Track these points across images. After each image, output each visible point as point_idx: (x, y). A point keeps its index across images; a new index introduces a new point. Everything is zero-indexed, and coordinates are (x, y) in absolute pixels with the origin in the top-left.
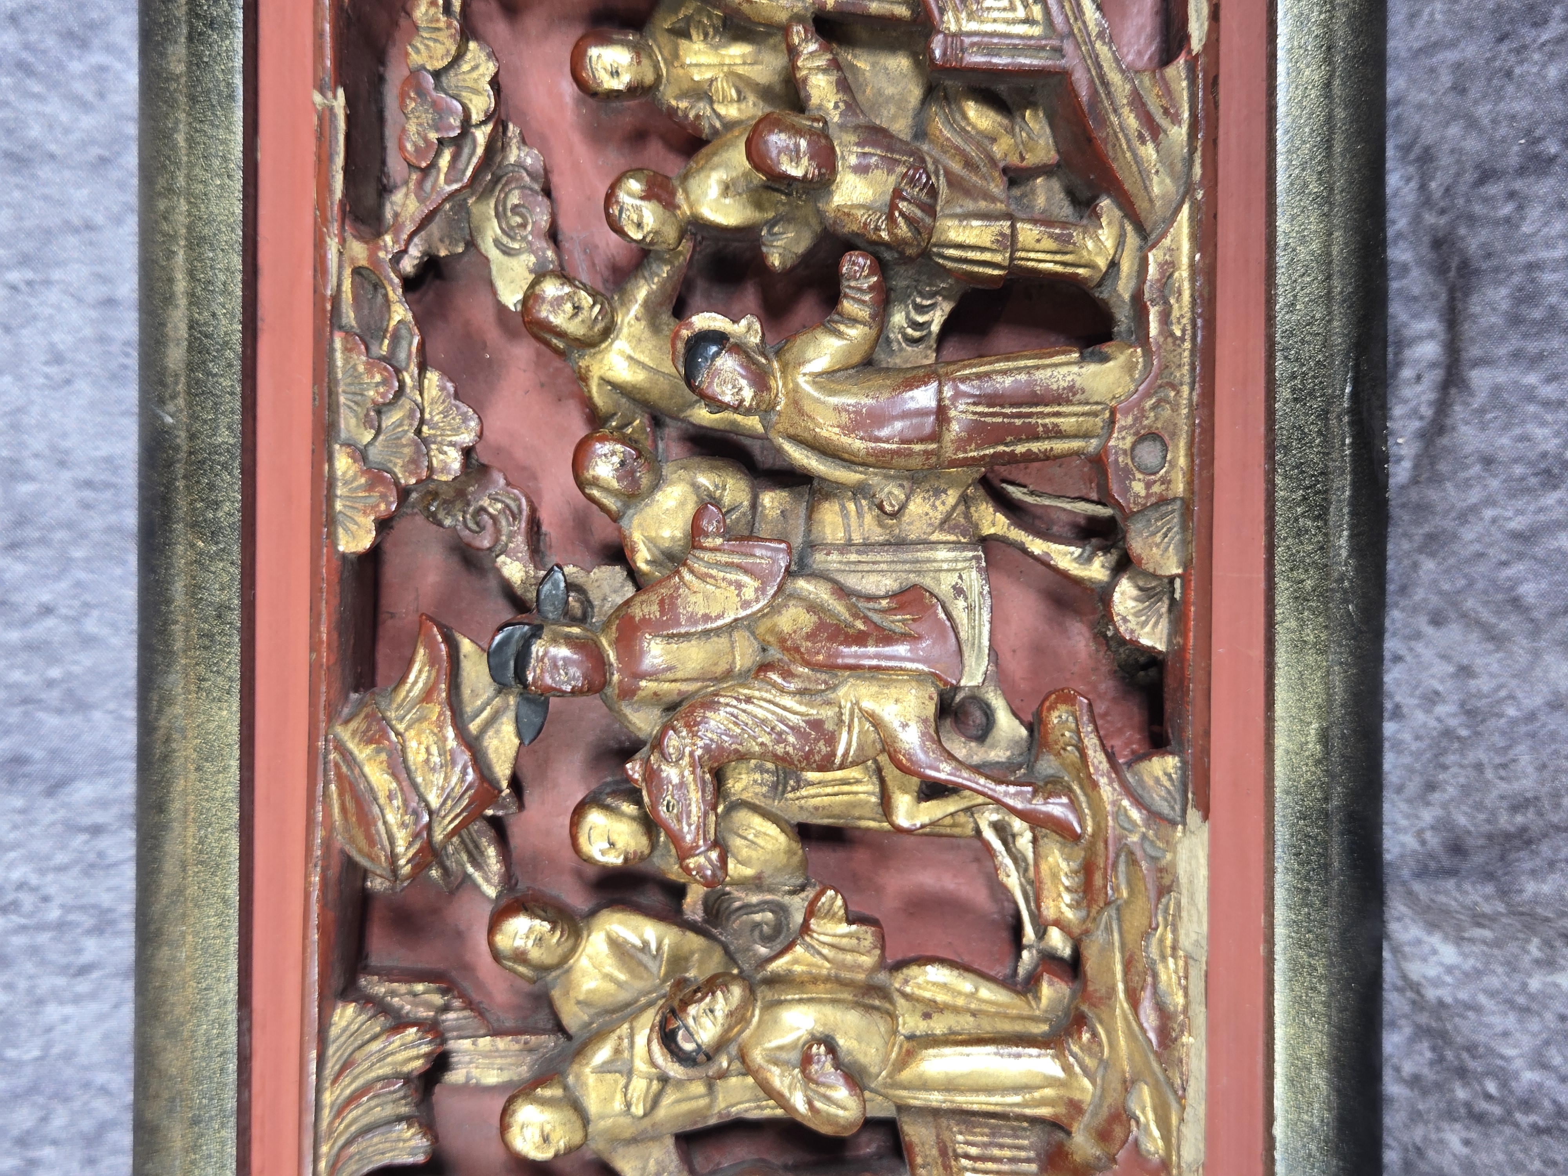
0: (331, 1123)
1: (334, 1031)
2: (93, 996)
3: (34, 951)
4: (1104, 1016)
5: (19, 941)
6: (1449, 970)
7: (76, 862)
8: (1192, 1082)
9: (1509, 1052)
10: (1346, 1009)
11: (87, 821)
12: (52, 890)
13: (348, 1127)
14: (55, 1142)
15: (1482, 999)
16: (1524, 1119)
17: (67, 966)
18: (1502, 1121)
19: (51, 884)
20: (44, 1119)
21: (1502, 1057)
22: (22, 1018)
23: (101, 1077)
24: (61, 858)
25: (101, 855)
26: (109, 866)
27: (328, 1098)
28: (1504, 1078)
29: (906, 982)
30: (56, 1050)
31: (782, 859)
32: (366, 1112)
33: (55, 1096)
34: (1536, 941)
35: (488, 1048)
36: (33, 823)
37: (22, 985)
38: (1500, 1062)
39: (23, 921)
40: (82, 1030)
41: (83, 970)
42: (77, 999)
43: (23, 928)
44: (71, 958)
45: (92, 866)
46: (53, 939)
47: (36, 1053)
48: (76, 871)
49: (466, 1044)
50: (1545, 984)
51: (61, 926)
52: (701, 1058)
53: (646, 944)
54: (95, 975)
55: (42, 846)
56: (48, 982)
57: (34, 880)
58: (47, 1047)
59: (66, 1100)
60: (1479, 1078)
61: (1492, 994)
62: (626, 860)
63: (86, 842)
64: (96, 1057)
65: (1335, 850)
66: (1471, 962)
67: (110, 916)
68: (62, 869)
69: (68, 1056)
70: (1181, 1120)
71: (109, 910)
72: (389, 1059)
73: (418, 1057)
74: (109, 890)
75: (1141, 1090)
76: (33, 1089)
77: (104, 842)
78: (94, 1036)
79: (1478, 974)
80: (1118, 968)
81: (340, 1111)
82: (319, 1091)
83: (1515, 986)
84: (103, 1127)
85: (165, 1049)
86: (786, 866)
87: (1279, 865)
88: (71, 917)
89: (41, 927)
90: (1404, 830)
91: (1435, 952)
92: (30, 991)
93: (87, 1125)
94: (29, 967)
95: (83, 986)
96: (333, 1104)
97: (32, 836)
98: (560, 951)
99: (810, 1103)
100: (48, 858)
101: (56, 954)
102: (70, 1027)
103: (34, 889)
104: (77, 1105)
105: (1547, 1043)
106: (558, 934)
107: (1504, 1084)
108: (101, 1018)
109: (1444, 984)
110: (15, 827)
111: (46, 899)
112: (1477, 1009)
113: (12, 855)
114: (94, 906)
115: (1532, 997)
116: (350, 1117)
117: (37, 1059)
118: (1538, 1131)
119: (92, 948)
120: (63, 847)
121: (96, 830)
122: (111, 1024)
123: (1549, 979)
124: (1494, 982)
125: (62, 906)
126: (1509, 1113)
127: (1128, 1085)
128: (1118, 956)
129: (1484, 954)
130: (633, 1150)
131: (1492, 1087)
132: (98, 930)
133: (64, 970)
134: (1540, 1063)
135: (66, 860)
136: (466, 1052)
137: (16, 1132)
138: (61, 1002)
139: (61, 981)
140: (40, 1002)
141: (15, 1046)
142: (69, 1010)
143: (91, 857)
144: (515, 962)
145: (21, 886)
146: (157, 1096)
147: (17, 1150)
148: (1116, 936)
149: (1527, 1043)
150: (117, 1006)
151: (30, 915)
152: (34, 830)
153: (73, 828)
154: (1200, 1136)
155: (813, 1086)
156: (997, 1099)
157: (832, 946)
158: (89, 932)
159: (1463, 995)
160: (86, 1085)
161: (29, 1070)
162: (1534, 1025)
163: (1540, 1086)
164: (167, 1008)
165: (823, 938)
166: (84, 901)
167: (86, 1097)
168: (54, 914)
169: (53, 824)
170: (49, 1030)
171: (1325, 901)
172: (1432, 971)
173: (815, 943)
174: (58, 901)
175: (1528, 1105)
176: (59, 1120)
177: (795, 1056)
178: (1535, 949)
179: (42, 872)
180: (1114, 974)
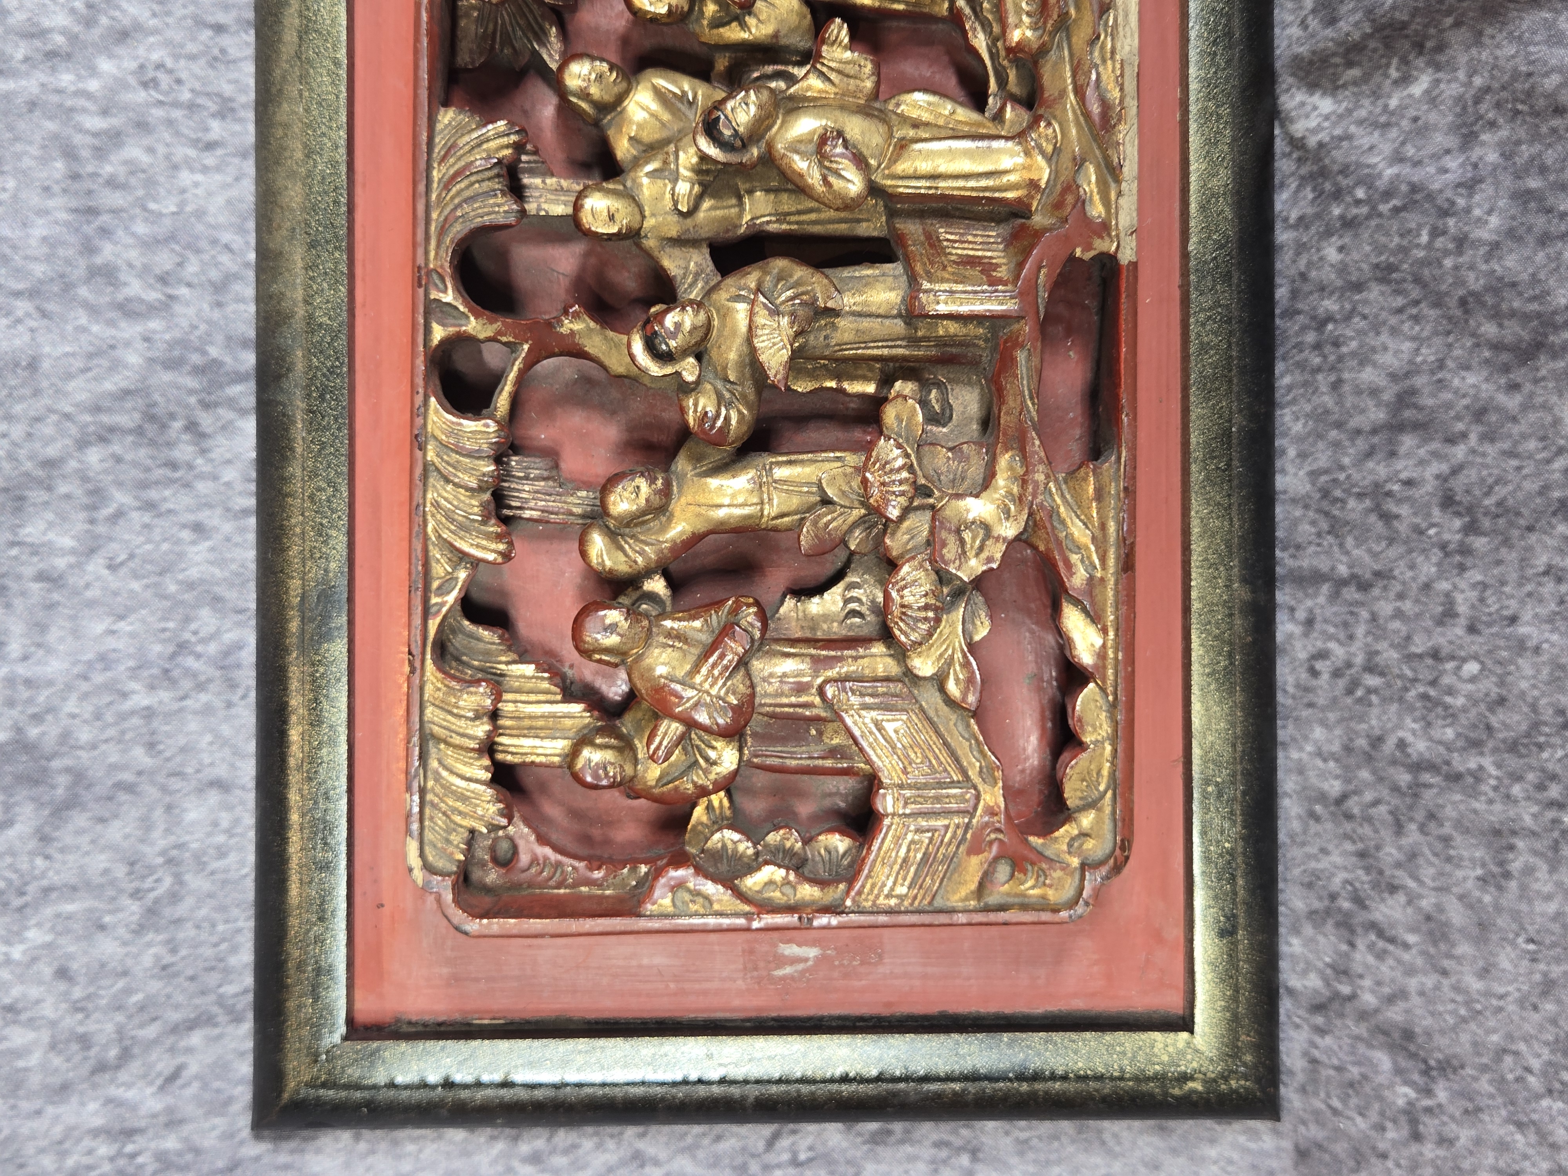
0: (439, 195)
1: (439, 127)
2: (218, 169)
3: (170, 123)
4: (1058, 113)
5: (158, 113)
6: (1327, 118)
7: (203, 54)
8: (1127, 163)
9: (1374, 160)
10: (1245, 153)
11: (211, 19)
12: (184, 75)
13: (452, 198)
14: (189, 285)
15: (1353, 129)
16: (1384, 208)
17: (198, 140)
18: (1368, 217)
19: (183, 69)
20: (180, 265)
21: (1369, 166)
22: (162, 179)
23: (226, 237)
24: (191, 48)
25: (223, 51)
26: (229, 62)
27: (436, 175)
28: (1368, 182)
29: (898, 105)
30: (189, 209)
31: (794, 20)
32: (467, 187)
33: (189, 246)
34: (1395, 61)
35: (555, 186)
36: (168, 13)
37: (161, 150)
38: (1366, 171)
39: (161, 98)
40: (210, 194)
41: (210, 146)
42: (205, 170)
43: (161, 103)
44: (200, 135)
45: (215, 59)
46: (184, 116)
47: (173, 209)
48: (202, 62)
49: (537, 181)
50: (1402, 99)
51: (192, 107)
52: (738, 143)
53: (684, 93)
54: (219, 152)
55: (178, 36)
56: (183, 151)
57: (169, 63)
58: (182, 204)
59: (198, 251)
60: (1350, 190)
61: (1360, 123)
62: (670, 10)
63: (211, 38)
64: (221, 219)
65: (1236, 22)
66: (1344, 104)
67: (230, 105)
68: (192, 57)
69: (200, 214)
70: (1119, 194)
71: (231, 100)
72: (485, 146)
73: (507, 146)
74: (229, 82)
75: (1087, 169)
76: (172, 237)
77: (226, 41)
78: (220, 200)
79: (1349, 111)
80: (1069, 74)
81: (447, 185)
82: (429, 168)
83: (1378, 110)
84: (229, 278)
85: (286, 188)
86: (797, 28)
87: (1193, 34)
88: (200, 101)
89: (176, 104)
90: (1290, 24)
91: (1315, 108)
92: (168, 157)
93: (214, 274)
94: (167, 136)
95: (210, 160)
96: (440, 180)
97: (167, 25)
98: (616, 90)
99: (825, 179)
100: (182, 46)
101: (187, 127)
102: (199, 191)
103: (170, 72)
104: (206, 257)
105: (1403, 143)
106: (614, 74)
107: (1370, 187)
108: (226, 186)
109: (1323, 129)
110: (154, 15)
111: (179, 81)
112: (1348, 137)
113: (152, 39)
114: (219, 95)
115: (1392, 113)
116: (454, 190)
117: (173, 213)
118: (1396, 210)
119: (217, 129)
120: (194, 39)
121: (219, 29)
122: (234, 193)
123: (1405, 93)
124: (1363, 113)
125: (192, 91)
126: (1374, 208)
127: (1079, 163)
128: (1068, 68)
129: (1354, 94)
130: (677, 252)
131: (1360, 193)
132: (221, 115)
133: (195, 143)
134: (1398, 158)
135: (195, 51)
136: (537, 188)
137: (158, 271)
138: (192, 170)
139: (192, 153)
140: (175, 167)
141: (155, 200)
142: (199, 177)
143: (216, 52)
144: (579, 98)
145: (160, 66)
146: (280, 227)
147: (158, 286)
148: (1066, 53)
149: (1387, 148)
150: (237, 179)
151: (167, 94)
152: (170, 20)
153: (200, 23)
154: (1134, 207)
155: (827, 164)
156: (972, 184)
157: (839, 72)
158: (213, 116)
159: (1338, 132)
160: (214, 242)
161: (167, 222)
162: (1394, 133)
163: (1398, 175)
164: (287, 154)
165: (833, 65)
166: (209, 89)
167: (213, 252)
168: (186, 96)
169: (185, 17)
170: (183, 191)
171: (1228, 62)
172: (1313, 123)
173: (824, 70)
174: (188, 85)
175: (1388, 195)
176: (192, 268)
177: (811, 148)
178: (1394, 73)
179: (176, 57)
180: (1065, 80)
